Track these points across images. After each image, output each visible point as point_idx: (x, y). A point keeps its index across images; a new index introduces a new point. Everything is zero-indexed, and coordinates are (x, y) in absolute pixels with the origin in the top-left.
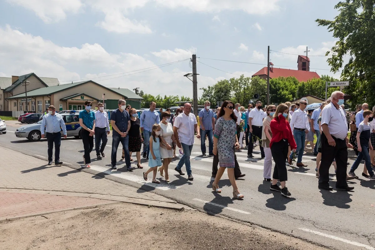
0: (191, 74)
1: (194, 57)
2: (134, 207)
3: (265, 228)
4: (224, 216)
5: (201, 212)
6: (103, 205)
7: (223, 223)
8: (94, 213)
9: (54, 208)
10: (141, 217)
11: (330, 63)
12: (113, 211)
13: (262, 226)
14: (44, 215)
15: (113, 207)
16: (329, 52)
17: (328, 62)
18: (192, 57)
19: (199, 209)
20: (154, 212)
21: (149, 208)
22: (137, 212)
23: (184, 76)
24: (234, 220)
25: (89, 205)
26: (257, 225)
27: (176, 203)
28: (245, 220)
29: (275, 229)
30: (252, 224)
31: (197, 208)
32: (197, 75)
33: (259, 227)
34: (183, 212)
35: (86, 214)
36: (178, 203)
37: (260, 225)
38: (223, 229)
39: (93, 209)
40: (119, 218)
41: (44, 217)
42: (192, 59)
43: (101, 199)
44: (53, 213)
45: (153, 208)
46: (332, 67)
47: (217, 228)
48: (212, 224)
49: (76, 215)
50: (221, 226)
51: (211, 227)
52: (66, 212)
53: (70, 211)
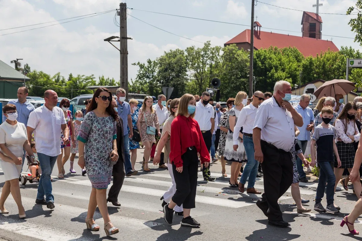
0: (118, 37)
1: (123, 7)
11: (354, 27)
16: (352, 9)
17: (350, 25)
18: (119, 7)
23: (105, 40)
32: (128, 40)
42: (119, 11)
46: (357, 33)
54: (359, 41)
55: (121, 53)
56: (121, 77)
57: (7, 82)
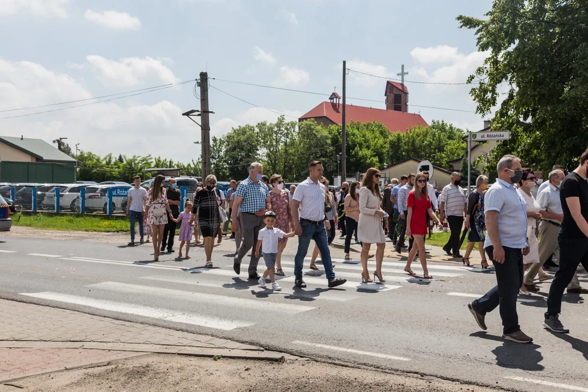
0: (198, 111)
1: (204, 77)
2: (185, 360)
3: (448, 379)
4: (367, 366)
5: (319, 363)
6: (121, 359)
7: (370, 377)
8: (115, 374)
9: (23, 371)
10: (212, 376)
11: (477, 96)
12: (148, 368)
13: (442, 378)
14: (13, 383)
15: (144, 361)
16: (472, 77)
17: (471, 94)
18: (199, 77)
19: (314, 358)
20: (229, 366)
21: (215, 360)
22: (197, 368)
23: (183, 114)
24: (387, 371)
25: (95, 361)
26: (433, 376)
27: (263, 351)
28: (408, 370)
29: (467, 380)
30: (423, 375)
31: (309, 357)
32: (210, 114)
33: (437, 379)
34: (285, 365)
35: (99, 376)
36: (266, 349)
37: (438, 376)
38: (378, 385)
39: (105, 367)
40: (171, 379)
41: (12, 385)
42: (199, 81)
43: (109, 350)
44: (24, 378)
45: (225, 360)
46: (478, 104)
47: (366, 385)
48: (352, 378)
49: (78, 378)
50: (371, 381)
51: (355, 384)
52: (52, 375)
53: (60, 373)
54: (481, 112)
55: (202, 129)
57: (56, 164)
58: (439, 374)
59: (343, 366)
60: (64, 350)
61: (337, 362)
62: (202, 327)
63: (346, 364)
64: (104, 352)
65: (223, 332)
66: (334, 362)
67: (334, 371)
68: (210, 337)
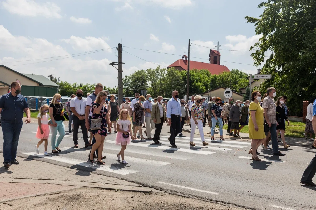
0: (117, 62)
1: (120, 46)
2: (100, 191)
3: (239, 206)
4: (195, 197)
5: (170, 195)
6: (67, 190)
7: (197, 203)
8: (62, 199)
9: (14, 196)
10: (113, 201)
11: (254, 57)
12: (80, 196)
13: (235, 205)
14: (8, 203)
15: (79, 192)
16: (252, 48)
17: (252, 56)
18: (117, 46)
19: (168, 191)
20: (123, 195)
21: (116, 191)
22: (106, 196)
23: (110, 64)
24: (206, 200)
25: (53, 191)
26: (231, 204)
27: (141, 187)
28: (218, 200)
29: (249, 207)
30: (225, 203)
31: (165, 191)
32: (123, 64)
33: (233, 206)
34: (152, 195)
35: (54, 200)
36: (143, 186)
37: (234, 204)
38: (201, 209)
39: (58, 195)
40: (91, 202)
41: (7, 204)
42: (118, 48)
43: (61, 185)
44: (15, 200)
45: (121, 191)
46: (255, 61)
47: (195, 208)
48: (188, 204)
49: (43, 201)
50: (197, 206)
51: (189, 207)
52: (29, 199)
53: (34, 198)
54: (256, 65)
55: (119, 71)
56: (119, 85)
57: (49, 87)
58: (234, 203)
59: (183, 196)
60: (38, 184)
61: (180, 194)
62: (111, 172)
63: (185, 195)
64: (59, 186)
65: (121, 175)
66: (178, 194)
67: (178, 200)
68: (114, 179)
